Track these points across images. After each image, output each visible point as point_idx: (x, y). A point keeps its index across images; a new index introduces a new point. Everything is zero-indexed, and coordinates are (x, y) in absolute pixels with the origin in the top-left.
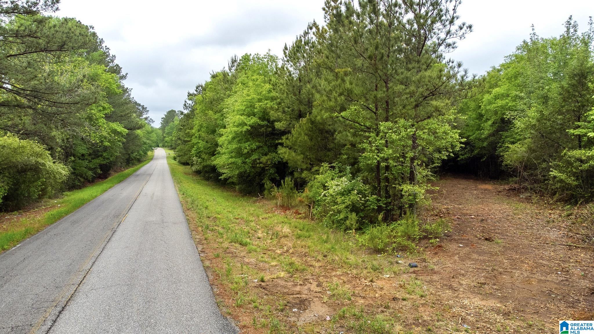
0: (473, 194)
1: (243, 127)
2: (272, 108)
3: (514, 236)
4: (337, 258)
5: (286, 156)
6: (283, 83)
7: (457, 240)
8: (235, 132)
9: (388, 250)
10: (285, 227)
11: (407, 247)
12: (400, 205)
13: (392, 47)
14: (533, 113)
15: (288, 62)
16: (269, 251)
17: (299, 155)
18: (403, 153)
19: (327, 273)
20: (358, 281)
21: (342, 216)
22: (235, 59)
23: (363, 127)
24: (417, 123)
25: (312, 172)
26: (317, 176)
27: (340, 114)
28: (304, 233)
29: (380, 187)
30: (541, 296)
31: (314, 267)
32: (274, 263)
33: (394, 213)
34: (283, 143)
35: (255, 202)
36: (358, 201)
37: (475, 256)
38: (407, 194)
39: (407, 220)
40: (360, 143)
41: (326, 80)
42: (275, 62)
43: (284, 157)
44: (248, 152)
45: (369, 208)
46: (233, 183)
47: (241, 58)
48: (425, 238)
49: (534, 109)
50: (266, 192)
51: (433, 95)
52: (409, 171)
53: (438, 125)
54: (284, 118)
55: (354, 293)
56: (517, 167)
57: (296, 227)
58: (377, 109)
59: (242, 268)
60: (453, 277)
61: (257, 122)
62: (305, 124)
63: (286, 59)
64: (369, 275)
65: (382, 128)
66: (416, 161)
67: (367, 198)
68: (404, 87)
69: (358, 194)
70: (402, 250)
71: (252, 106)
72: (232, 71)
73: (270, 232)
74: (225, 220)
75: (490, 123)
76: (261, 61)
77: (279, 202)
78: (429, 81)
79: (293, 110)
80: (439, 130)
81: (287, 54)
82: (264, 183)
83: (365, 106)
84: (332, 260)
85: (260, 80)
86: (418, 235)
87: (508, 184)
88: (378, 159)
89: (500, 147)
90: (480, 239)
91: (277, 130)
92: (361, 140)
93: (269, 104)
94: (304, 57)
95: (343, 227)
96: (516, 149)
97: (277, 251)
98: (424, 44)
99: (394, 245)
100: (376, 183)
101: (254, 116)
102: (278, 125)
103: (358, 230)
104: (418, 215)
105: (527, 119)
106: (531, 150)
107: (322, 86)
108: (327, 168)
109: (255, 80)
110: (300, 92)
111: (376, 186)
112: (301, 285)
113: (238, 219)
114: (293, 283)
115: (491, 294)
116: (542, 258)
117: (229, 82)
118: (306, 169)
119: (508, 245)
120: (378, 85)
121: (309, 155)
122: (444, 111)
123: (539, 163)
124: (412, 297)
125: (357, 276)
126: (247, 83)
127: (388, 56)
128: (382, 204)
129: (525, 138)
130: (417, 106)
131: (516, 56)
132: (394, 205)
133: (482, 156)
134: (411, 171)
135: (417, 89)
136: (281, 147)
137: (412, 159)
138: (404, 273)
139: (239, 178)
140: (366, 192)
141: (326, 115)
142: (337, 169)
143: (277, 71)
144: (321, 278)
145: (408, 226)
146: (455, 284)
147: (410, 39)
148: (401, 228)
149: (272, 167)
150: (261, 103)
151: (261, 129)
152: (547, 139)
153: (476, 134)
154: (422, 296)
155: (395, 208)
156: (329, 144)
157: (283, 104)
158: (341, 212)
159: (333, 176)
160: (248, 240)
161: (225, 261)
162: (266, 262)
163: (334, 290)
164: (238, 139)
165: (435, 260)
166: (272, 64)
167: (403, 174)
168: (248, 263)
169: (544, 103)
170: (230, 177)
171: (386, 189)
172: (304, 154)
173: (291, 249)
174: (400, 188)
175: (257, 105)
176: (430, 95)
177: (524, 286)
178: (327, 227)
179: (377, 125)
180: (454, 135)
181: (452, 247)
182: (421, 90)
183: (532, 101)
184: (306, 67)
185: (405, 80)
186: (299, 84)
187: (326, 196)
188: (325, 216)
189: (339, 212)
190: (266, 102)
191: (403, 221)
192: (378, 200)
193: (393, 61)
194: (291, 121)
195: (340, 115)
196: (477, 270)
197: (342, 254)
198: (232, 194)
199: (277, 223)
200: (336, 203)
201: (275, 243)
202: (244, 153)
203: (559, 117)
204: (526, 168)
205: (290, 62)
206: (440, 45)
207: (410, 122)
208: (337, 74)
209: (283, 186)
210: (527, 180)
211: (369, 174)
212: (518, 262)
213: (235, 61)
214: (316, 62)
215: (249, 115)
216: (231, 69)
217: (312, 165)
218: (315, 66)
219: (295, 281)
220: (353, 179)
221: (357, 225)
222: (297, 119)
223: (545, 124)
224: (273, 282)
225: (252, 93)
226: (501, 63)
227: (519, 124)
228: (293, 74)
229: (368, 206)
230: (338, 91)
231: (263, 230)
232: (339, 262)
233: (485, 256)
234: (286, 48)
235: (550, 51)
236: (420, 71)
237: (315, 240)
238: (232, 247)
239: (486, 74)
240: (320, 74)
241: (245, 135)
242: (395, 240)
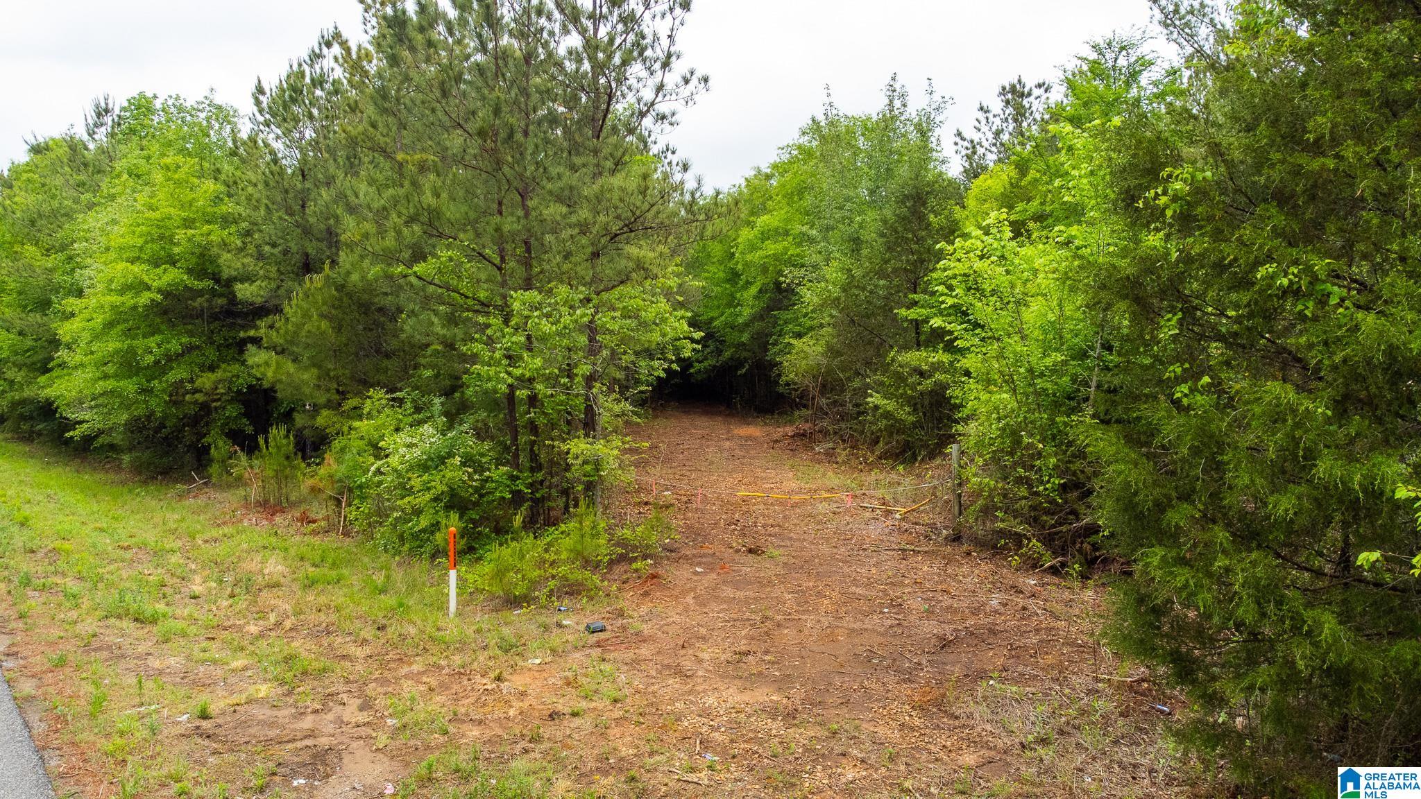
0: (722, 450)
1: (138, 294)
2: (224, 245)
3: (804, 540)
4: (412, 631)
5: (270, 374)
6: (254, 181)
7: (691, 559)
8: (114, 308)
9: (537, 597)
10: (272, 561)
11: (582, 584)
12: (565, 485)
13: (535, 112)
14: (833, 273)
15: (269, 126)
16: (225, 629)
17: (306, 368)
18: (568, 365)
19: (387, 672)
20: (466, 682)
21: (424, 522)
22: (107, 104)
23: (470, 302)
24: (598, 294)
25: (344, 412)
26: (357, 424)
27: (410, 267)
28: (327, 572)
29: (517, 445)
30: (853, 665)
31: (351, 661)
32: (238, 663)
33: (552, 504)
34: (262, 339)
35: (181, 497)
36: (464, 482)
37: (729, 592)
38: (580, 461)
39: (581, 523)
40: (464, 341)
41: (372, 182)
42: (229, 122)
43: (264, 374)
44: (157, 362)
45: (491, 498)
46: (112, 447)
47: (126, 104)
48: (622, 558)
49: (835, 264)
50: (214, 469)
51: (631, 231)
52: (583, 407)
53: (644, 300)
54: (261, 272)
55: (455, 714)
56: (807, 386)
57: (302, 559)
58: (503, 260)
59: (141, 688)
60: (683, 647)
61: (182, 280)
62: (321, 289)
63: (261, 119)
64: (491, 663)
65: (516, 306)
66: (598, 385)
67: (487, 474)
68: (564, 209)
69: (464, 464)
70: (571, 594)
71: (166, 238)
72: (96, 137)
73: (229, 578)
74: (85, 555)
75: (753, 290)
76: (189, 118)
77: (254, 492)
78: (621, 200)
79: (286, 252)
80: (645, 311)
81: (265, 105)
82: (210, 445)
83: (473, 249)
84: (400, 635)
85: (185, 169)
86: (607, 555)
87: (791, 423)
88: (510, 381)
89: (775, 344)
90: (738, 551)
91: (241, 303)
92: (465, 334)
93: (217, 234)
94: (311, 117)
95: (429, 548)
96: (806, 348)
97: (247, 628)
98: (607, 110)
99: (552, 584)
100: (508, 437)
101: (174, 264)
102: (244, 291)
103: (465, 554)
104: (606, 508)
105: (823, 284)
106: (832, 351)
107: (361, 196)
108: (384, 402)
109: (172, 168)
110: (303, 207)
111: (508, 442)
112: (316, 711)
113: (128, 548)
114: (294, 711)
115: (760, 673)
116: (855, 582)
117: (91, 169)
118: (329, 405)
119: (793, 561)
120: (505, 201)
121: (335, 369)
122: (655, 270)
123: (849, 379)
124: (592, 705)
125: (462, 671)
126: (149, 173)
127: (526, 133)
128: (522, 487)
129: (821, 326)
130: (596, 255)
131: (800, 147)
132: (550, 487)
133: (740, 364)
134: (587, 405)
135: (594, 217)
136: (254, 348)
137: (590, 380)
138: (576, 648)
139: (132, 432)
140: (484, 460)
141: (375, 271)
142: (409, 405)
143: (237, 148)
144: (370, 686)
145: (582, 536)
146: (687, 663)
147: (576, 99)
148: (567, 542)
149: (230, 401)
150: (192, 231)
151: (193, 299)
152: (862, 328)
153: (726, 315)
154: (616, 701)
155: (554, 493)
156: (386, 341)
157: (256, 236)
158: (421, 512)
159: (401, 421)
160: (161, 607)
161: (84, 675)
162: (215, 662)
163: (403, 713)
164: (123, 326)
165: (644, 610)
166: (220, 128)
167: (569, 413)
168: (161, 672)
169: (853, 251)
170: (101, 432)
171: (532, 450)
172: (320, 367)
173: (288, 617)
174: (564, 447)
175: (181, 235)
176: (625, 229)
177: (823, 648)
178: (386, 551)
179: (504, 297)
180: (677, 324)
181: (680, 574)
182: (602, 218)
183: (832, 248)
184: (317, 143)
185: (567, 192)
186: (299, 186)
187: (382, 473)
188: (381, 523)
189: (418, 512)
190: (206, 228)
191: (572, 525)
192: (514, 478)
193: (537, 146)
194: (282, 281)
195: (410, 271)
196: (732, 623)
197: (425, 620)
198: (112, 476)
199: (248, 552)
200: (409, 491)
201: (242, 605)
202: (143, 364)
203: (882, 282)
204: (824, 389)
205: (273, 126)
206: (642, 114)
207: (581, 292)
208: (401, 165)
209: (264, 450)
210: (827, 414)
211: (488, 416)
212: (811, 595)
213: (107, 111)
214: (344, 131)
215: (156, 262)
216: (94, 133)
217: (343, 394)
218: (343, 142)
219: (299, 704)
220: (451, 427)
221: (463, 542)
222: (297, 275)
223: (857, 296)
224: (237, 716)
225: (165, 204)
226: (772, 162)
227: (809, 296)
228: (285, 157)
229: (490, 493)
230: (405, 211)
231: (206, 573)
232: (416, 640)
233: (749, 590)
234: (260, 90)
235: (861, 142)
236: (601, 174)
237: (355, 589)
238: (108, 631)
239: (744, 184)
240: (357, 162)
241: (147, 315)
242: (554, 572)
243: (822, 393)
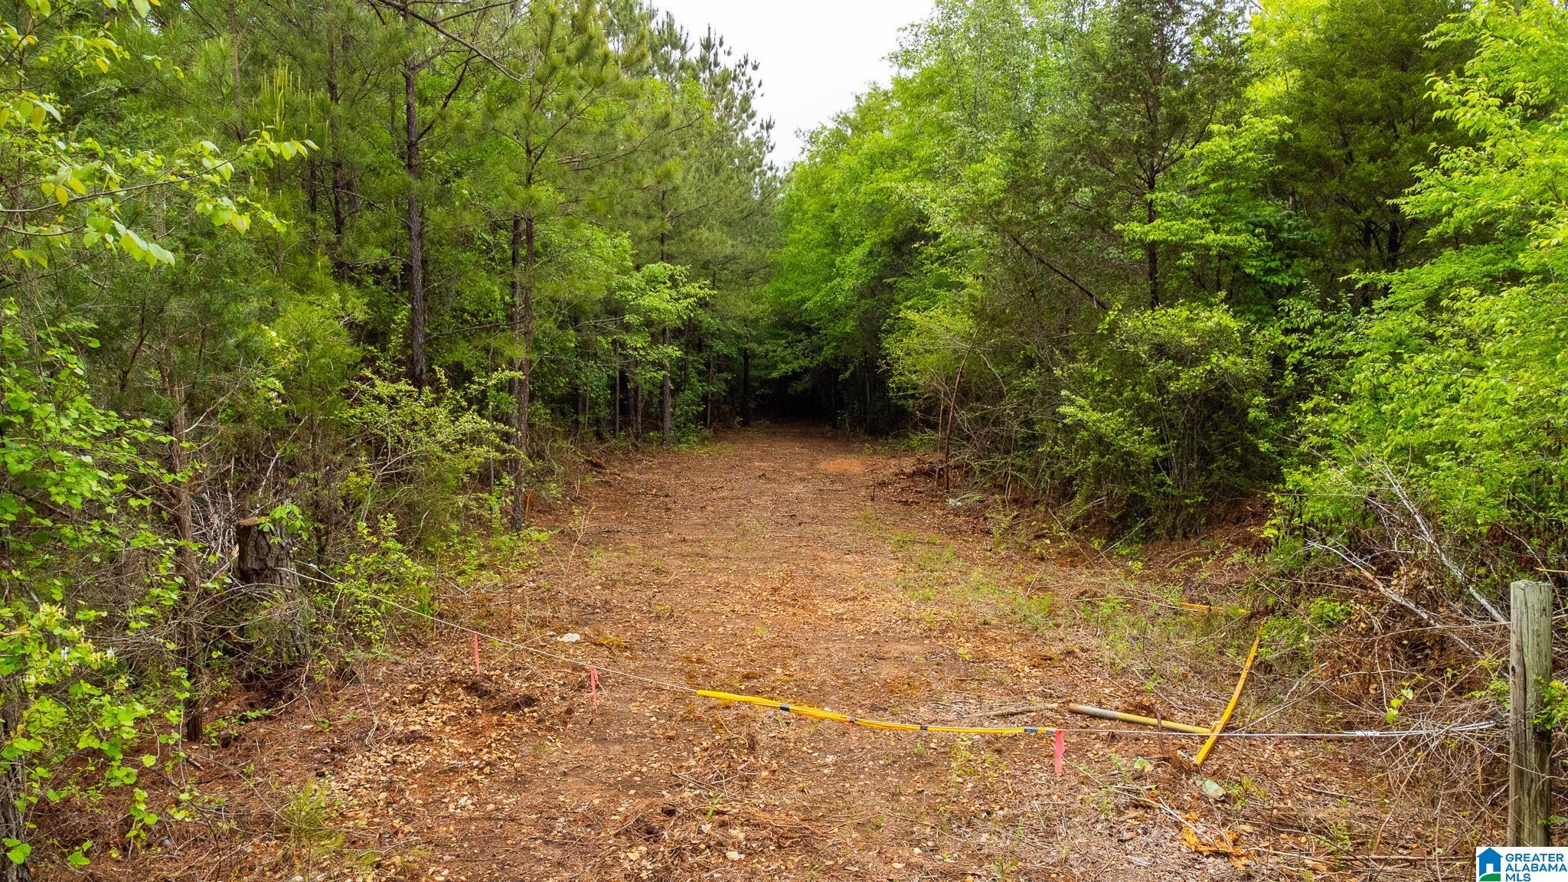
56: (936, 391)
75: (859, 252)
87: (910, 450)
106: (986, 316)
133: (843, 365)
153: (823, 293)
204: (965, 395)
210: (968, 438)
243: (961, 403)
